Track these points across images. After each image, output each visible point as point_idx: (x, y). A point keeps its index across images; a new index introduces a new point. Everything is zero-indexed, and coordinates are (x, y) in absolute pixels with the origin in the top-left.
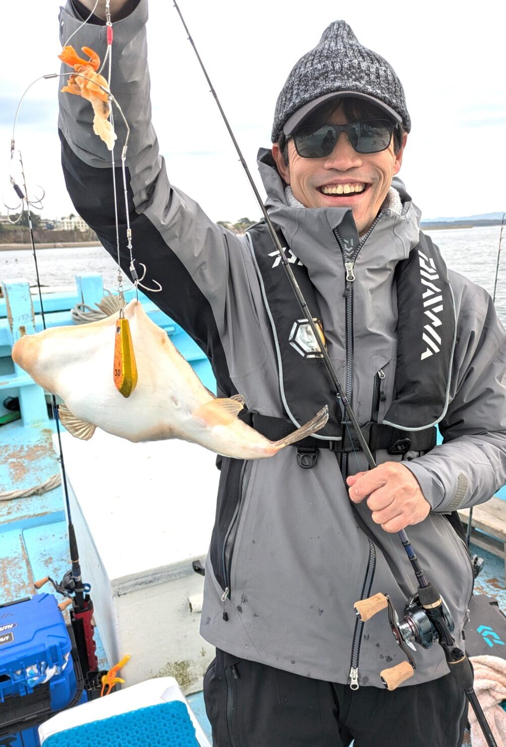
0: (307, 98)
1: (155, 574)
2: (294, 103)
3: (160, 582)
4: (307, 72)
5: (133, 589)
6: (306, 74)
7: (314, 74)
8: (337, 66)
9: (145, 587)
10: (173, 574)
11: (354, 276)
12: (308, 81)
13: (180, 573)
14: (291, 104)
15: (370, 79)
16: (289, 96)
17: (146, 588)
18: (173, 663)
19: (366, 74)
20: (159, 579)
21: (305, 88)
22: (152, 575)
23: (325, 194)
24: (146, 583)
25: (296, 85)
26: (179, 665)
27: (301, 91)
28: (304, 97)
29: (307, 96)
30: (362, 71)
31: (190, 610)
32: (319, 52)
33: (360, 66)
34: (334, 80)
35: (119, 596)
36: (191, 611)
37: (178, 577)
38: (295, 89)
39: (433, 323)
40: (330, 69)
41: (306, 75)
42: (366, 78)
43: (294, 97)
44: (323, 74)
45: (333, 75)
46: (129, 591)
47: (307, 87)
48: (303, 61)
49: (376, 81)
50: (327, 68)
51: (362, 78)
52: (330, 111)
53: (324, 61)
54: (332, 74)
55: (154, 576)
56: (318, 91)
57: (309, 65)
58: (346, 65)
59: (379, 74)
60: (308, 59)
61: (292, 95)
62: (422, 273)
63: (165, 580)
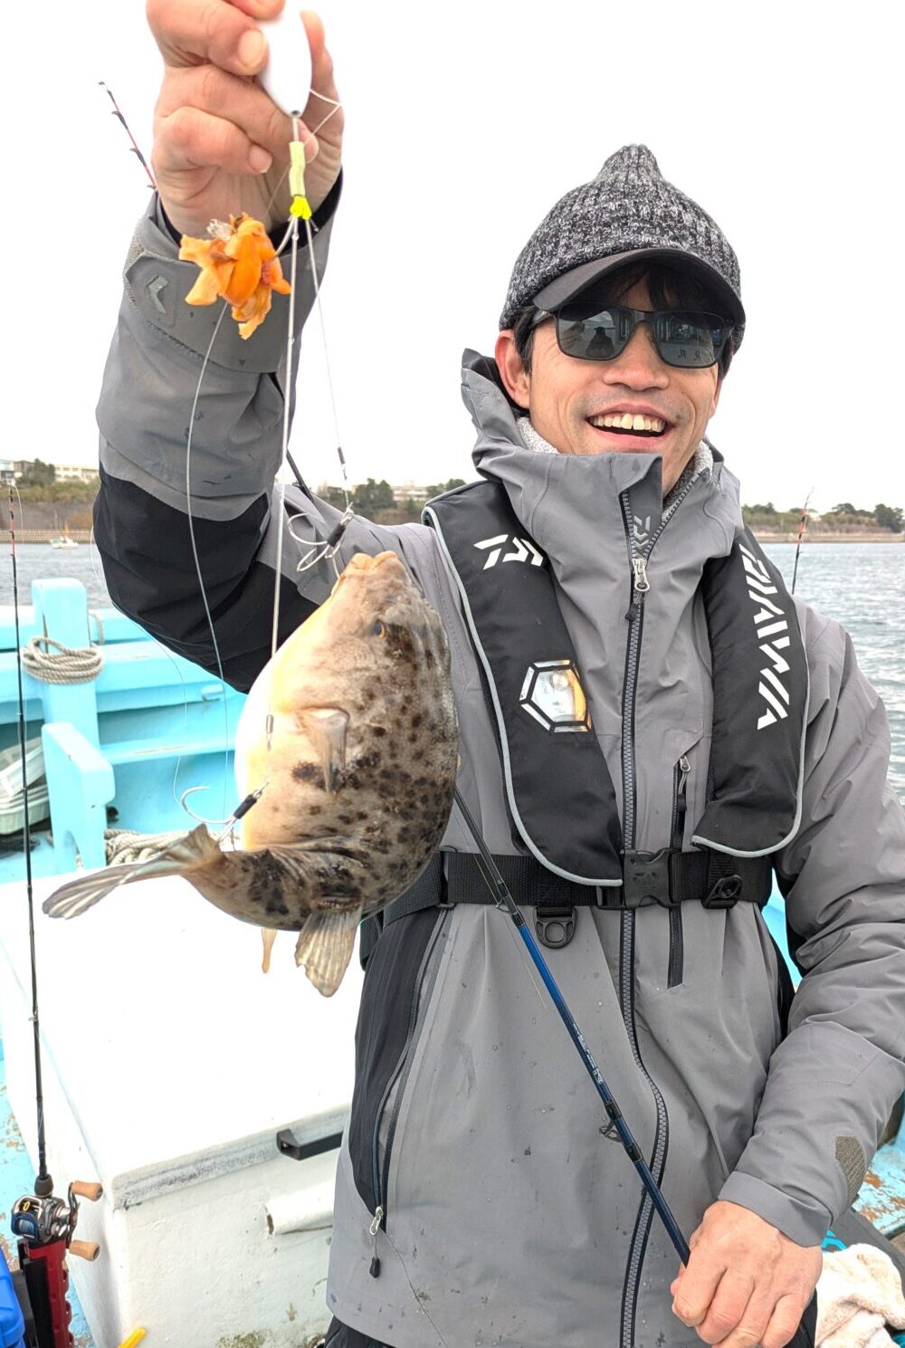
0: (589, 253)
1: (202, 1160)
2: (561, 259)
3: (212, 1176)
4: (589, 212)
5: (157, 1194)
6: (586, 214)
7: (601, 217)
8: (644, 211)
9: (179, 1187)
10: (238, 1159)
11: (647, 583)
12: (591, 227)
13: (252, 1156)
14: (556, 261)
15: (696, 243)
16: (549, 248)
17: (182, 1189)
18: (232, 1337)
19: (691, 234)
20: (209, 1170)
21: (584, 237)
22: (195, 1163)
23: (599, 427)
24: (183, 1181)
25: (565, 231)
26: (243, 1340)
27: (576, 242)
28: (581, 252)
29: (588, 250)
30: (685, 227)
31: (268, 1229)
32: (608, 184)
33: (681, 218)
34: (639, 230)
35: (127, 1208)
36: (271, 1232)
37: (249, 1164)
38: (564, 237)
39: (775, 666)
40: (631, 213)
41: (584, 217)
42: (690, 239)
43: (561, 251)
44: (618, 219)
45: (636, 224)
46: (148, 1196)
47: (588, 237)
48: (577, 196)
49: (705, 248)
50: (626, 210)
51: (684, 238)
52: (626, 286)
53: (620, 199)
54: (634, 221)
55: (199, 1165)
56: (610, 244)
57: (589, 201)
58: (659, 212)
59: (709, 238)
60: (587, 193)
61: (557, 244)
62: (750, 581)
63: (221, 1172)
